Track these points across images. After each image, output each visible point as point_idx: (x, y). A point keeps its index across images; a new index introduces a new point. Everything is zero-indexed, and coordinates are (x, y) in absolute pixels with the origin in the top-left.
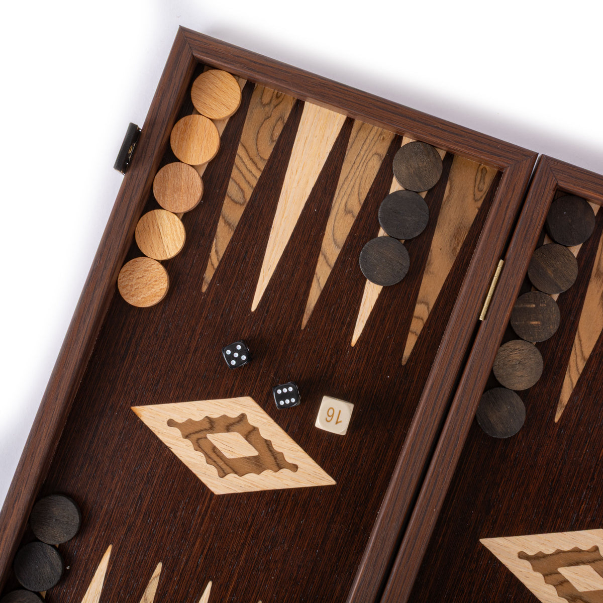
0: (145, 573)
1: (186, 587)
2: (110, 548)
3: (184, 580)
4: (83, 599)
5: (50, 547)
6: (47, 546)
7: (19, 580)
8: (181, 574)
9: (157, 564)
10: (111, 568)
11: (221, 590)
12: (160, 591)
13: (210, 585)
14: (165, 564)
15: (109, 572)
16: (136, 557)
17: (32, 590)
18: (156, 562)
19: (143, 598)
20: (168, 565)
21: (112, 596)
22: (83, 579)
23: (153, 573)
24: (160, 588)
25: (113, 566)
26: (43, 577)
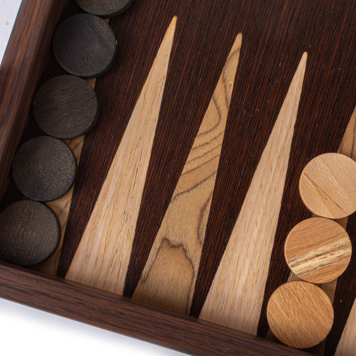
0: (221, 48)
1: (275, 62)
2: (174, 20)
3: (271, 52)
4: (144, 86)
5: (98, 18)
6: (95, 17)
7: (60, 63)
8: (267, 46)
9: (236, 35)
10: (177, 44)
11: (320, 62)
12: (242, 68)
13: (305, 56)
14: (246, 35)
15: (175, 49)
16: (208, 29)
17: (79, 75)
18: (234, 33)
19: (220, 79)
20: (250, 35)
21: (181, 81)
22: (142, 61)
23: (231, 47)
24: (241, 65)
25: (179, 43)
26: (91, 57)
